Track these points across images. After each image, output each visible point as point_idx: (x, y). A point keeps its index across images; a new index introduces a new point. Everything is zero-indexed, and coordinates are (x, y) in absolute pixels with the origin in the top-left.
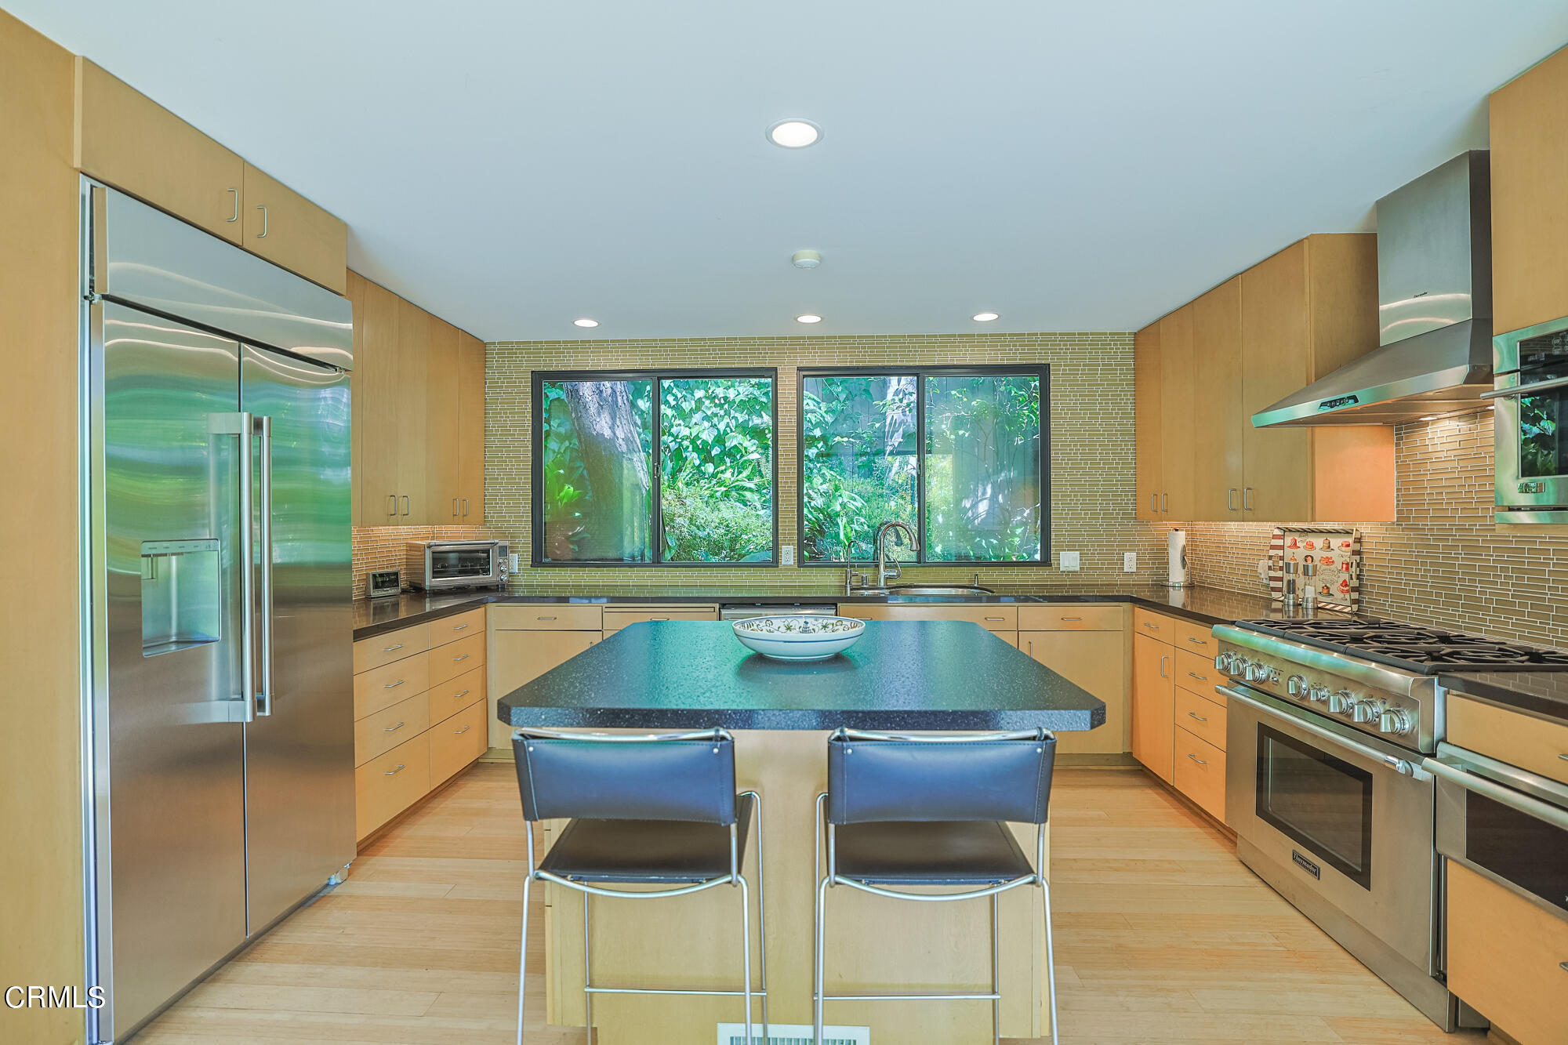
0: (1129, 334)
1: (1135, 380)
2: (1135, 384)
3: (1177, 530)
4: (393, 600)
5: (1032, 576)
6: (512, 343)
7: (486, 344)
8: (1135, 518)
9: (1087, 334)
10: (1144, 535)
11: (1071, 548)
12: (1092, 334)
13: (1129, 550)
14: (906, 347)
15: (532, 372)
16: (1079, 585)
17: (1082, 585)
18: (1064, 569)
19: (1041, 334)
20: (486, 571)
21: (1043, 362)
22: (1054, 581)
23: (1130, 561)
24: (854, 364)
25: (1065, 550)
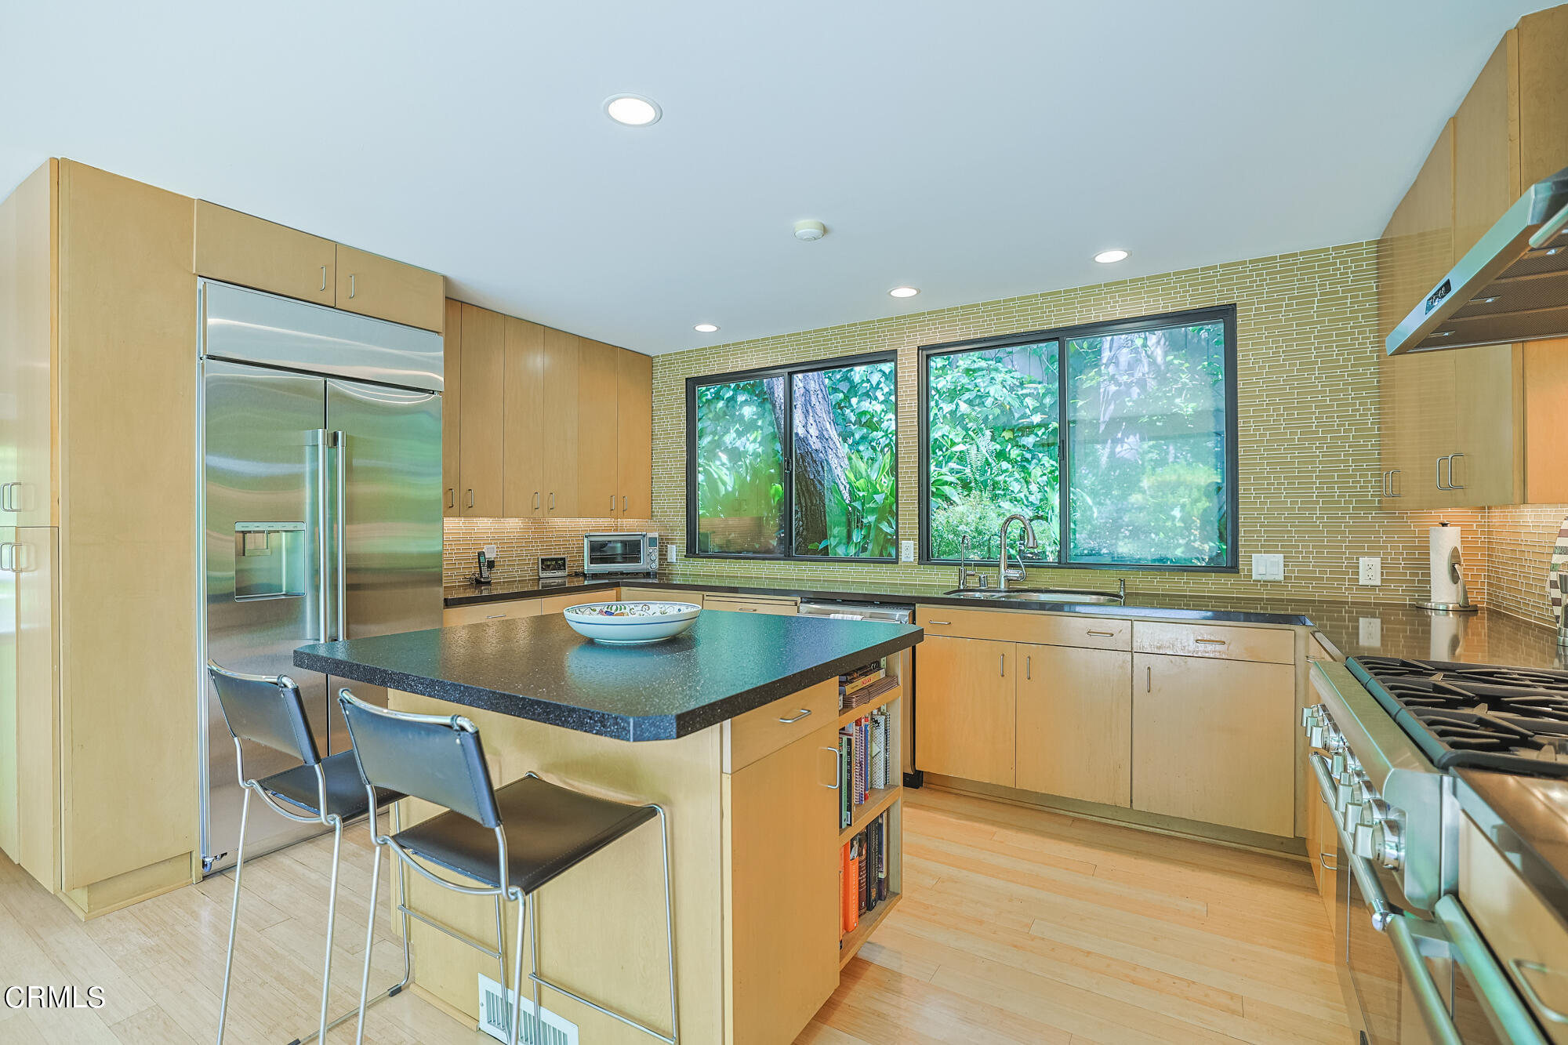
0: (1368, 243)
1: (1379, 309)
2: (1378, 315)
3: (1444, 525)
4: (560, 581)
5: (1213, 585)
6: (670, 355)
7: (654, 357)
8: (1380, 508)
9: (1295, 255)
10: (1395, 532)
11: (1268, 549)
12: (1302, 254)
13: (1369, 554)
14: (1038, 308)
15: (687, 379)
16: (1282, 600)
17: (1288, 600)
18: (1259, 578)
19: (1222, 266)
20: (637, 560)
21: (1225, 302)
22: (1243, 593)
23: (1370, 570)
24: (979, 336)
25: (1260, 552)
